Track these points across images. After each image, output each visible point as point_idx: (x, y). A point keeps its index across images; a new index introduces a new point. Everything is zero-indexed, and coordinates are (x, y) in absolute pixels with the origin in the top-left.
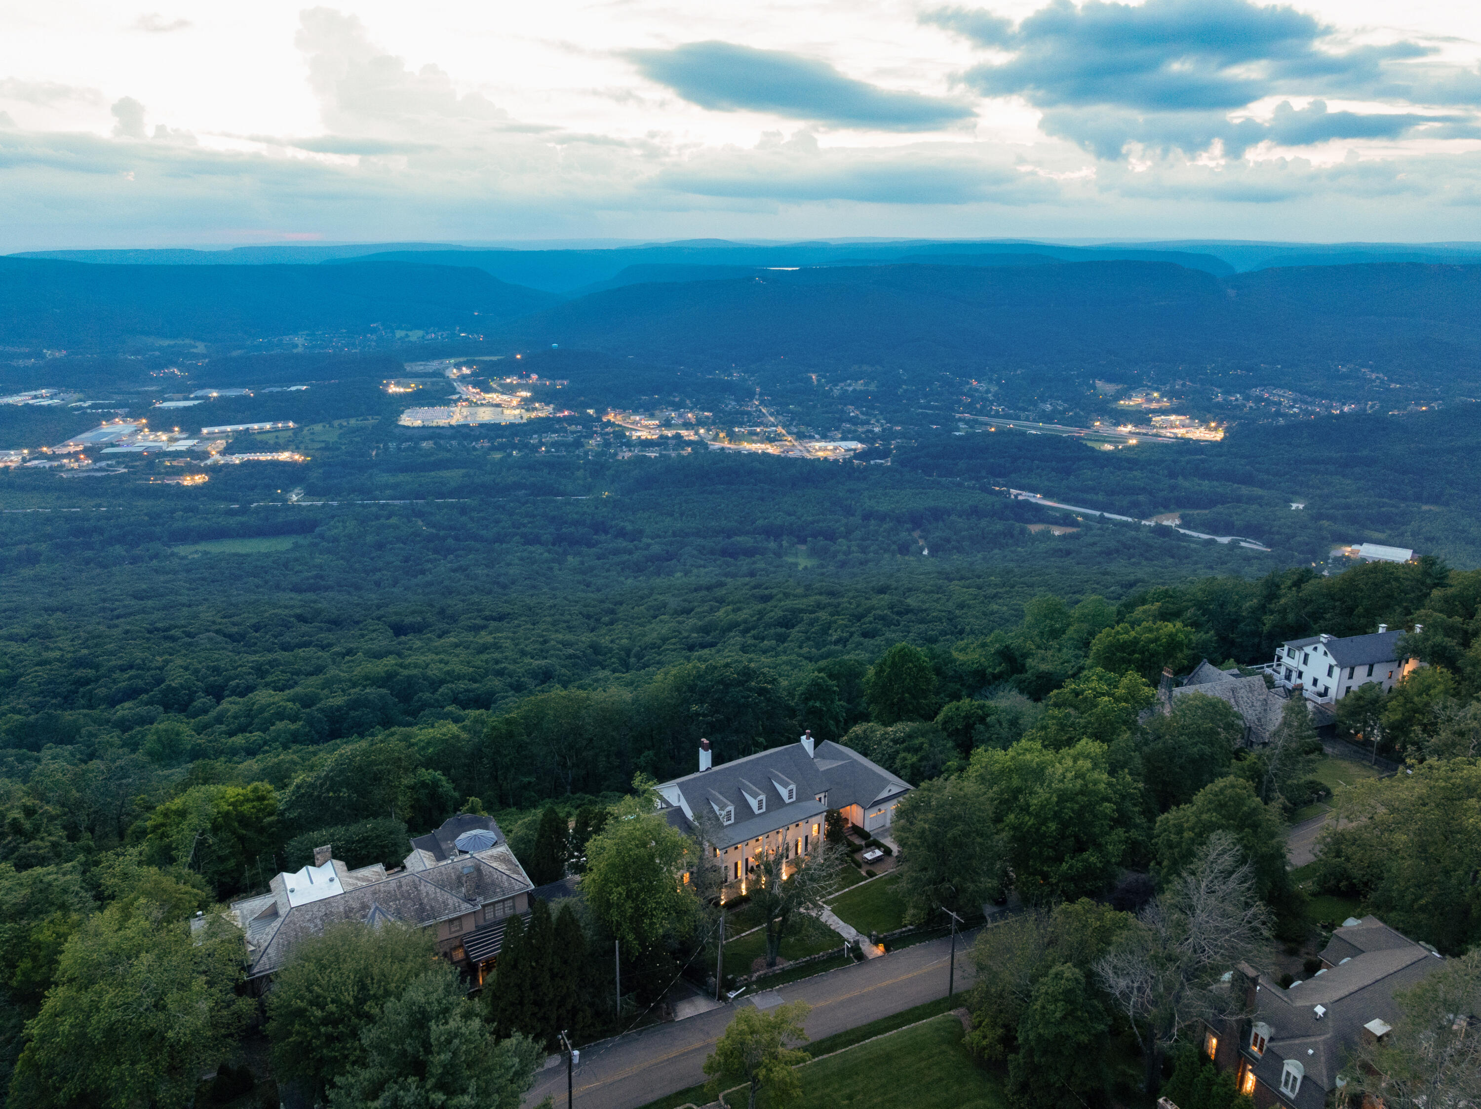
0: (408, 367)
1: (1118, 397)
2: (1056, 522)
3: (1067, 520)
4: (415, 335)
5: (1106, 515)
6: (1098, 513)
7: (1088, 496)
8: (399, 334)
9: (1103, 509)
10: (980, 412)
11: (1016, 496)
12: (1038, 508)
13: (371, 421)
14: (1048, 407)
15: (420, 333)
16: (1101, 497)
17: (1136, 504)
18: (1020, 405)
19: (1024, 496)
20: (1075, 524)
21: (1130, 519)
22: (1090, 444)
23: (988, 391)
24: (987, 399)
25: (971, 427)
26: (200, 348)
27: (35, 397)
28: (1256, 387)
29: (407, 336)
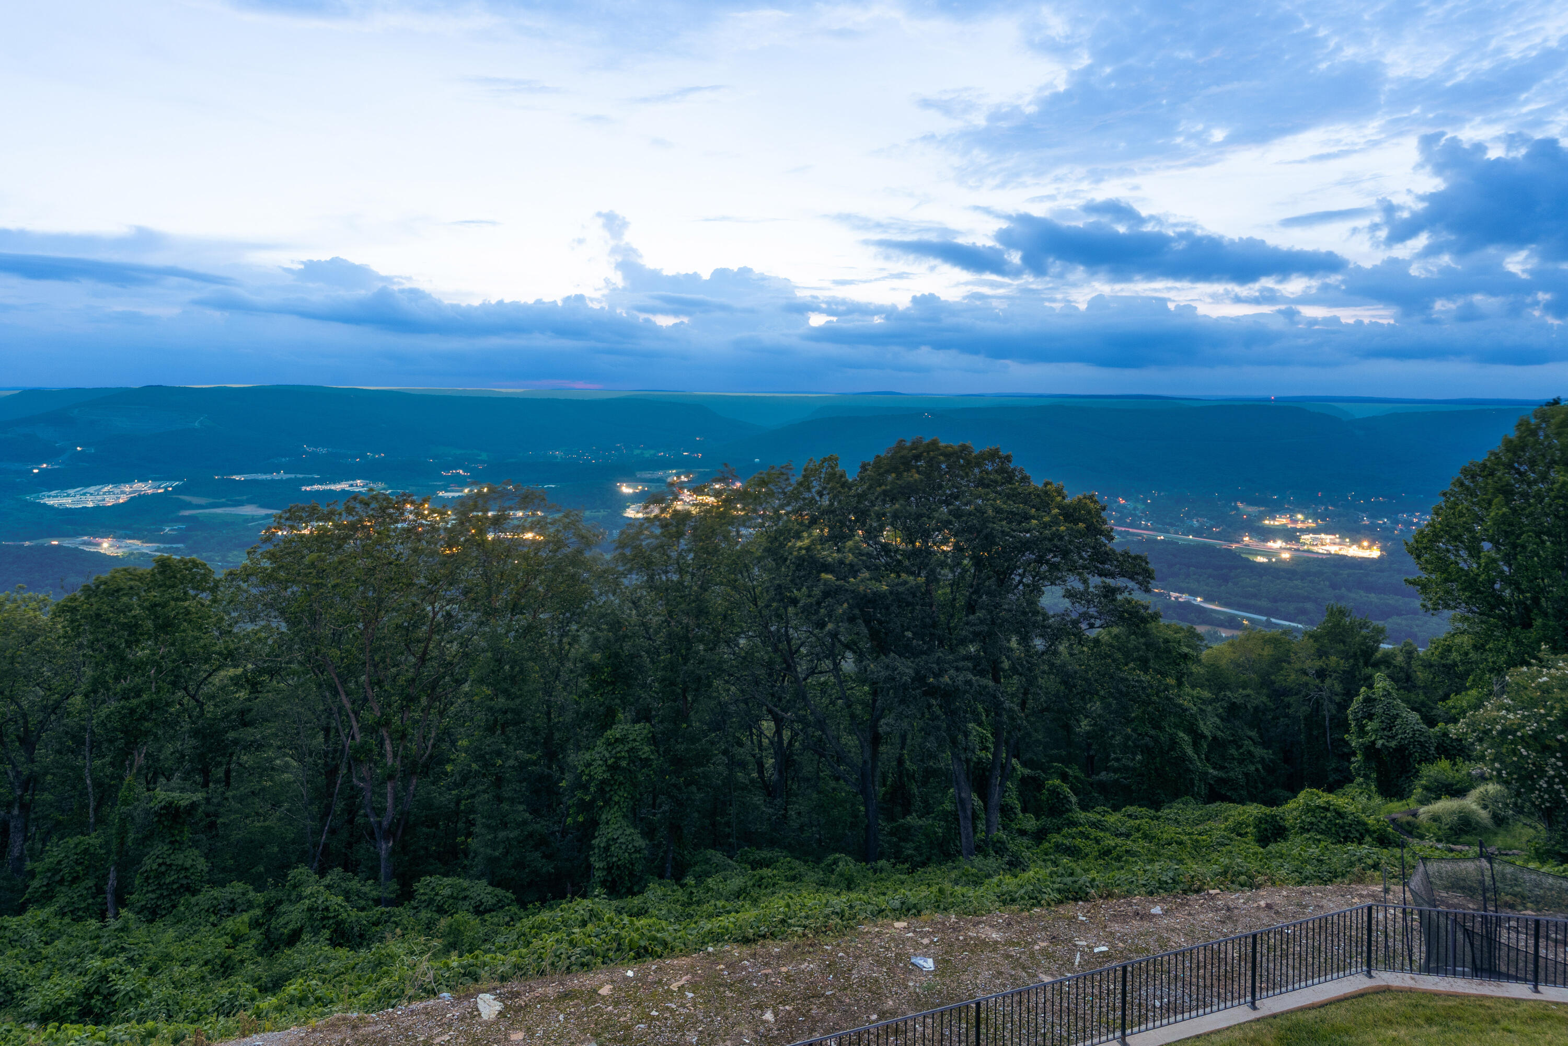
0: (638, 474)
1: (1262, 517)
2: (1221, 625)
3: (1232, 623)
4: (648, 454)
5: (1273, 620)
6: (1264, 618)
7: (1253, 602)
8: (637, 452)
9: (1269, 613)
10: (1131, 525)
11: (1176, 598)
12: (1199, 610)
13: (602, 513)
14: (1195, 523)
15: (652, 452)
16: (1264, 603)
17: (1304, 612)
18: (1168, 521)
19: (1184, 598)
20: (1239, 626)
21: (1300, 626)
22: (1244, 556)
23: (1135, 509)
24: (1136, 515)
25: (1123, 537)
26: (484, 456)
27: (352, 485)
28: (1403, 512)
29: (642, 453)
